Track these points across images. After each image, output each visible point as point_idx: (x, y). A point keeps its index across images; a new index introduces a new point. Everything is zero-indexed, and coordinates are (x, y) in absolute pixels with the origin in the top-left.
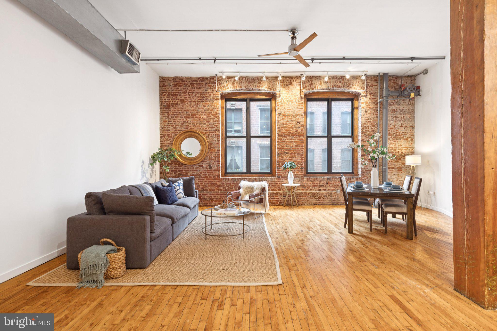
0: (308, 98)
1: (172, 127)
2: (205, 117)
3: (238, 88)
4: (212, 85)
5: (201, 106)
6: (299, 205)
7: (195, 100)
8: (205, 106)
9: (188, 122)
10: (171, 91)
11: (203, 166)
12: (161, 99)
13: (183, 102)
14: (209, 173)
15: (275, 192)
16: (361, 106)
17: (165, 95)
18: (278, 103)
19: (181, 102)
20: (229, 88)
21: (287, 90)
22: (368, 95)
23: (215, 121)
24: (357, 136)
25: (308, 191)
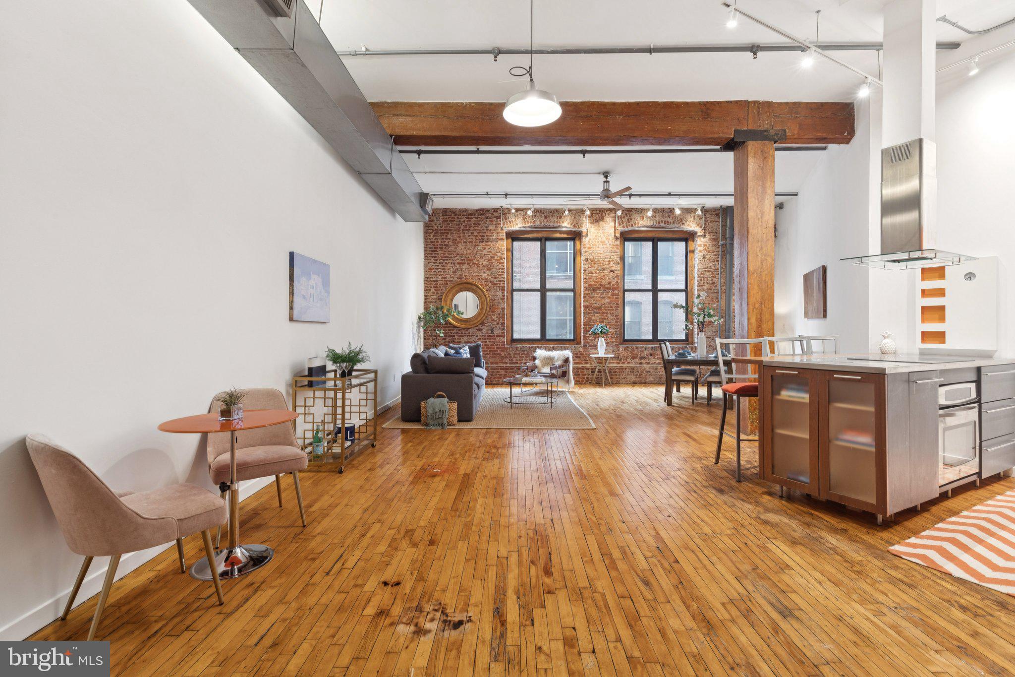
0: (626, 237)
1: (440, 277)
2: (485, 263)
3: (530, 225)
4: (495, 219)
5: (480, 248)
6: (613, 384)
7: (471, 240)
8: (485, 249)
9: (462, 270)
10: (439, 228)
11: (482, 330)
12: (425, 238)
13: (455, 242)
14: (490, 339)
15: (580, 366)
16: (697, 249)
17: (431, 233)
18: (584, 245)
19: (453, 242)
20: (517, 225)
21: (596, 228)
22: (707, 234)
23: (499, 269)
24: (692, 289)
25: (625, 365)
